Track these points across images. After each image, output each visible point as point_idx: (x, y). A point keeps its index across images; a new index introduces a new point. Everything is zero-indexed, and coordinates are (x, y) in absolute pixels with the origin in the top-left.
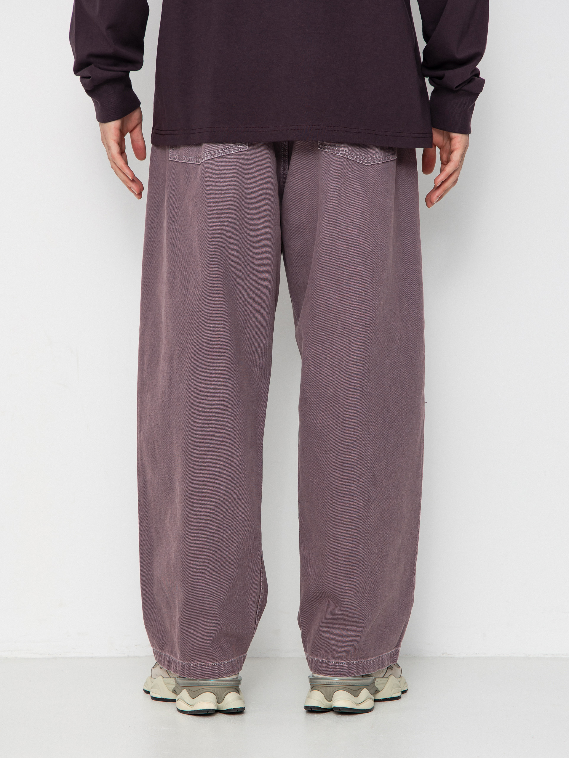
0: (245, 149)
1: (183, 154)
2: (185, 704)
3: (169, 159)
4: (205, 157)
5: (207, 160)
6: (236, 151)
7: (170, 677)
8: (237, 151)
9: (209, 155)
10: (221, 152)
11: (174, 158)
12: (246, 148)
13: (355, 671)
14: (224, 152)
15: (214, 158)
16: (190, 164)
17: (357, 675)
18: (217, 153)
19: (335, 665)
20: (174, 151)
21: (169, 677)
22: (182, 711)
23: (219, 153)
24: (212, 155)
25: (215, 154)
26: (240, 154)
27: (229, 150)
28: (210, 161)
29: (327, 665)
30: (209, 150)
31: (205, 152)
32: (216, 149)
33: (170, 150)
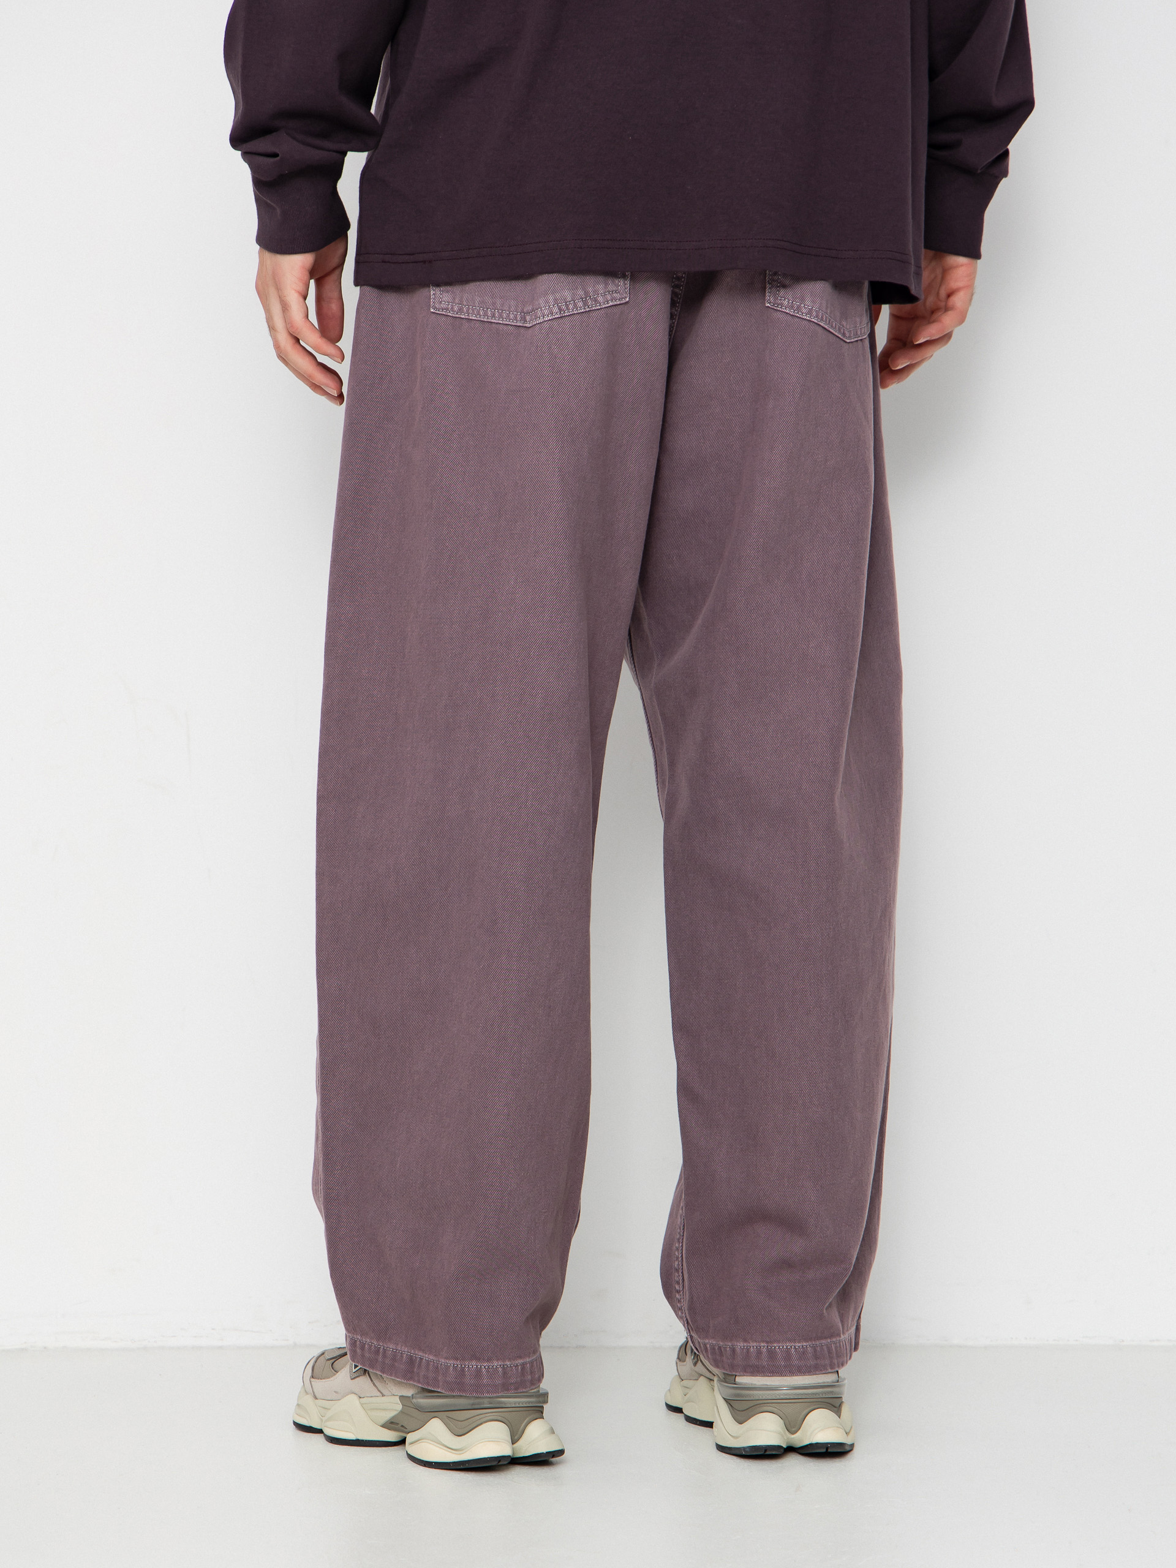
0: (624, 301)
1: (474, 303)
2: (437, 1449)
3: (432, 310)
4: (546, 312)
5: (549, 320)
6: (608, 303)
7: (383, 1395)
8: (611, 304)
9: (556, 310)
10: (580, 304)
11: (447, 309)
12: (626, 297)
13: (827, 1362)
14: (585, 304)
15: (564, 316)
16: (494, 325)
17: (830, 1370)
18: (571, 306)
19: (788, 1351)
20: (445, 294)
21: (379, 1394)
22: (432, 1462)
23: (575, 306)
24: (560, 309)
25: (568, 309)
26: (615, 310)
27: (596, 300)
28: (555, 323)
29: (772, 1354)
30: (556, 300)
31: (547, 302)
32: (569, 299)
33: (432, 292)
